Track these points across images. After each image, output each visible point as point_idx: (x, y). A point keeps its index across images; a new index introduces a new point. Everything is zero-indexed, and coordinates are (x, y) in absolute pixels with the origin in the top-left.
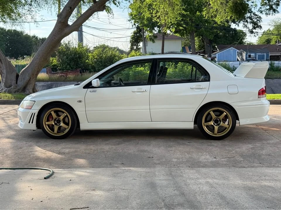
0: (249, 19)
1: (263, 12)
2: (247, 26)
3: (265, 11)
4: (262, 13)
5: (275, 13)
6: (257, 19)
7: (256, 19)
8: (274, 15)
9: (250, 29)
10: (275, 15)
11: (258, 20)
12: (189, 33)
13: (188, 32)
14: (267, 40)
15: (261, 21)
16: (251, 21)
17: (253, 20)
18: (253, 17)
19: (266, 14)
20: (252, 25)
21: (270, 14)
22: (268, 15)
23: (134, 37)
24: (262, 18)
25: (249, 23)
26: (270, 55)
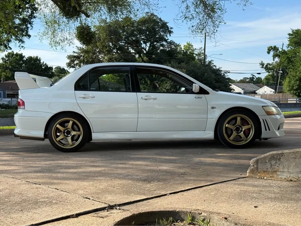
26: (6, 93)
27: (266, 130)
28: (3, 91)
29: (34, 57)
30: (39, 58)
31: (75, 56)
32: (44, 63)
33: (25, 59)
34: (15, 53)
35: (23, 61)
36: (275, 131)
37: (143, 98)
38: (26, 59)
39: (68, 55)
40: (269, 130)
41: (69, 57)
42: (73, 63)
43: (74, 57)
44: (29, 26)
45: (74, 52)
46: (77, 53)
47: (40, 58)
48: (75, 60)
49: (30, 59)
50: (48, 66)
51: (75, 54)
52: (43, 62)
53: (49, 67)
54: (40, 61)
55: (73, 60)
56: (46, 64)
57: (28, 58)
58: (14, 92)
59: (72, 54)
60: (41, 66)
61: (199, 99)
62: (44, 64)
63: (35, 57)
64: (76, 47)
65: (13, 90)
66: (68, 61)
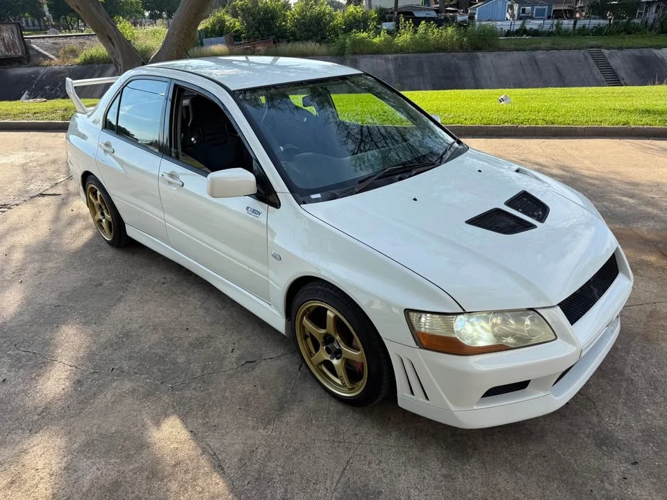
26: (553, 9)
27: (413, 393)
28: (549, 5)
36: (453, 408)
40: (427, 399)
58: (568, 7)
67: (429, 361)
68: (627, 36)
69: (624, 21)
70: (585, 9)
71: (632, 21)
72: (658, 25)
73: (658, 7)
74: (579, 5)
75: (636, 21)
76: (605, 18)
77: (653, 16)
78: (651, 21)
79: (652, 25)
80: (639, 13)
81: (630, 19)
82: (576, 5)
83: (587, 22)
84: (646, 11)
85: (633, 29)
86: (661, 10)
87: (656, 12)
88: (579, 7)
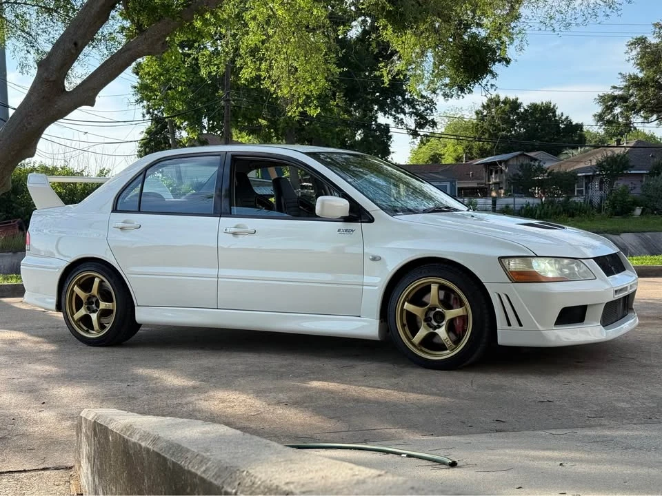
0: (407, 106)
1: (438, 91)
2: (404, 121)
3: (441, 89)
4: (435, 93)
5: (463, 94)
6: (426, 105)
7: (423, 105)
8: (461, 97)
9: (410, 128)
10: (463, 97)
11: (427, 109)
12: (282, 133)
13: (280, 133)
14: (432, 156)
15: (434, 110)
16: (411, 110)
17: (416, 109)
18: (417, 101)
19: (445, 95)
20: (415, 120)
21: (452, 96)
22: (448, 97)
23: (146, 143)
24: (436, 104)
25: (407, 115)
26: (457, 186)
27: (509, 324)
28: (451, 182)
29: (542, 103)
30: (552, 107)
31: (616, 96)
32: (562, 116)
33: (522, 110)
34: (502, 98)
35: (517, 114)
36: (540, 328)
37: (228, 231)
38: (525, 110)
39: (599, 96)
40: (521, 325)
41: (603, 99)
42: (612, 111)
43: (614, 98)
44: (505, 38)
45: (614, 87)
46: (621, 89)
47: (554, 106)
48: (616, 105)
49: (534, 108)
50: (571, 123)
51: (617, 93)
52: (562, 113)
53: (574, 123)
54: (555, 112)
55: (610, 105)
56: (567, 117)
57: (528, 106)
58: (478, 184)
59: (609, 91)
60: (557, 123)
61: (347, 236)
62: (563, 118)
63: (544, 103)
64: (620, 76)
65: (477, 179)
66: (599, 109)
67: (519, 292)
68: (570, 219)
69: (561, 199)
70: (503, 186)
71: (571, 200)
72: (606, 204)
73: (601, 183)
74: (493, 180)
75: (577, 199)
76: (532, 195)
77: (599, 193)
78: (596, 200)
79: (600, 205)
80: (578, 191)
81: (569, 198)
82: (489, 181)
83: (510, 200)
84: (587, 188)
85: (576, 210)
86: (606, 186)
87: (601, 189)
88: (495, 183)
